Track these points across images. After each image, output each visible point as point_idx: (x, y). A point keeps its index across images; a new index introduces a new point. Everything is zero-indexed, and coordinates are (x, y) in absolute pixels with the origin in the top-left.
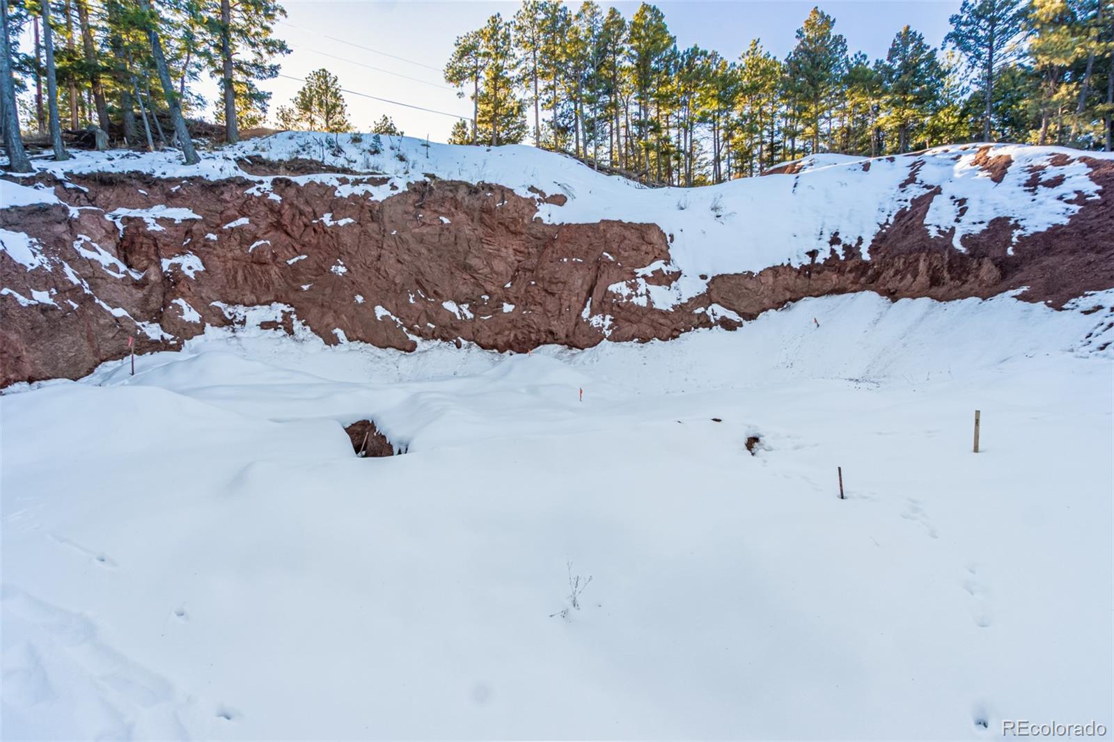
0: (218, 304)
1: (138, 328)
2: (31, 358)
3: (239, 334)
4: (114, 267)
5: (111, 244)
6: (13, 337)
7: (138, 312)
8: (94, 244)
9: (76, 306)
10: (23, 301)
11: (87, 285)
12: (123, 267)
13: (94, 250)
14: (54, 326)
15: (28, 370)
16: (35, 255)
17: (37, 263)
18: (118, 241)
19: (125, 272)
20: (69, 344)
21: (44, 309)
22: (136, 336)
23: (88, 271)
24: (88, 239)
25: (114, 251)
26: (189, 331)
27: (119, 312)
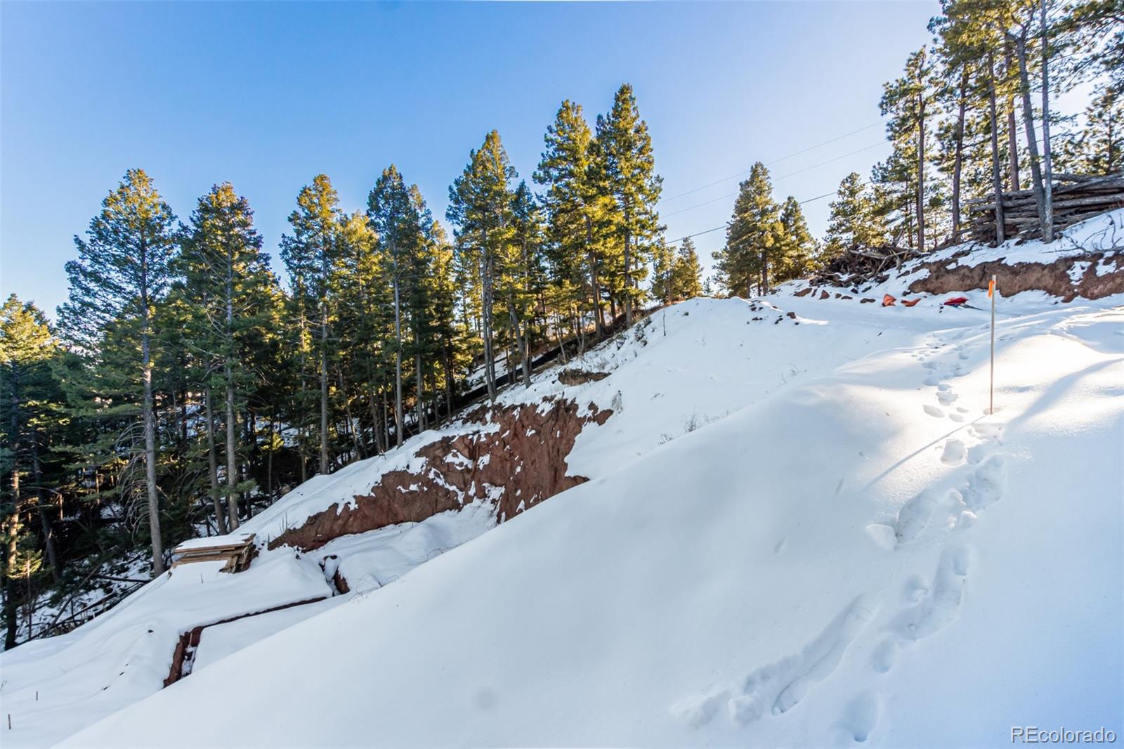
0: (486, 485)
1: (457, 495)
2: (402, 513)
3: (483, 505)
4: (461, 464)
5: (466, 452)
6: (396, 506)
7: (462, 486)
8: (459, 454)
9: (425, 489)
10: (404, 491)
11: (442, 476)
12: (466, 461)
13: (457, 456)
14: (414, 500)
15: (401, 517)
16: (423, 466)
17: (419, 471)
18: (471, 447)
19: (467, 465)
20: (417, 508)
21: (412, 492)
22: (453, 500)
23: (444, 470)
24: (455, 451)
25: (467, 454)
26: (468, 500)
27: (453, 488)
